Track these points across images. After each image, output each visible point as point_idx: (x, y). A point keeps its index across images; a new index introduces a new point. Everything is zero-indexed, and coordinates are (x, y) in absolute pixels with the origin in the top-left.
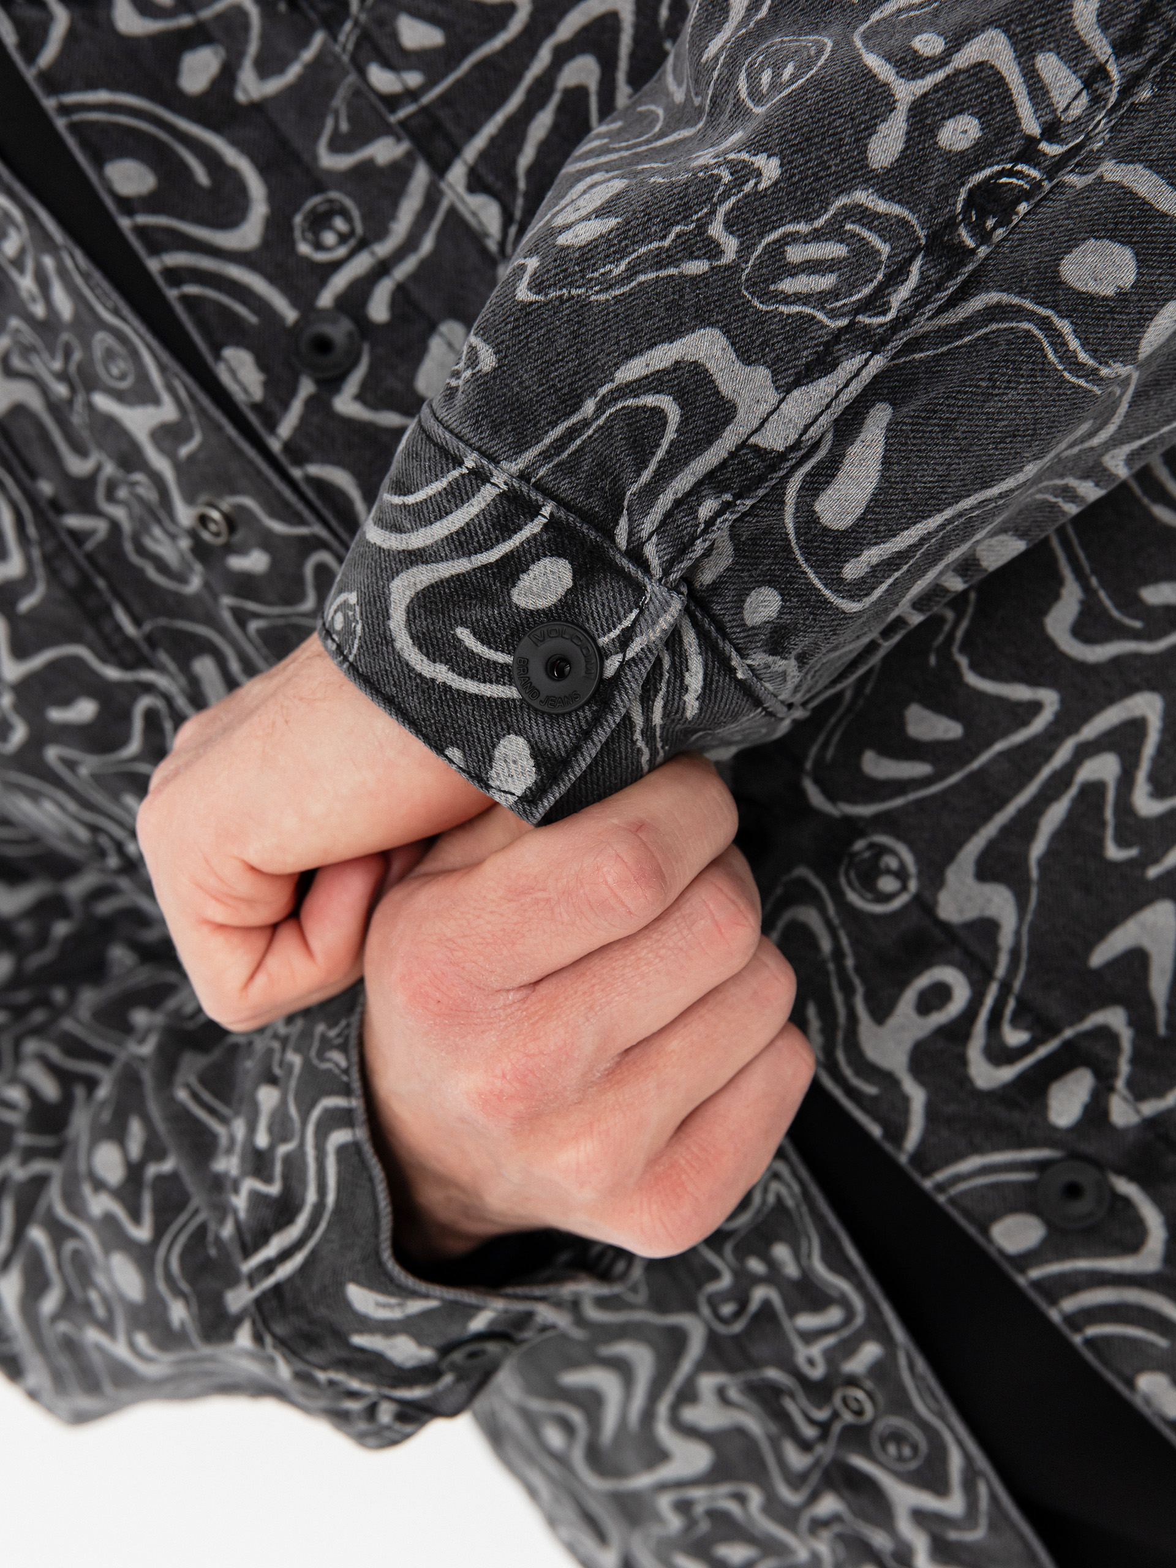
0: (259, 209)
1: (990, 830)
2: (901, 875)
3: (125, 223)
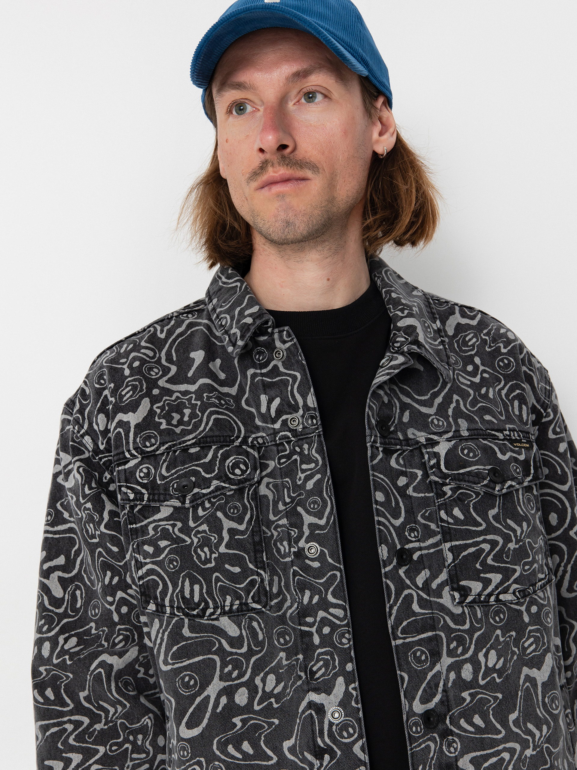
0: (402, 519)
1: (479, 753)
2: (456, 749)
3: (374, 506)
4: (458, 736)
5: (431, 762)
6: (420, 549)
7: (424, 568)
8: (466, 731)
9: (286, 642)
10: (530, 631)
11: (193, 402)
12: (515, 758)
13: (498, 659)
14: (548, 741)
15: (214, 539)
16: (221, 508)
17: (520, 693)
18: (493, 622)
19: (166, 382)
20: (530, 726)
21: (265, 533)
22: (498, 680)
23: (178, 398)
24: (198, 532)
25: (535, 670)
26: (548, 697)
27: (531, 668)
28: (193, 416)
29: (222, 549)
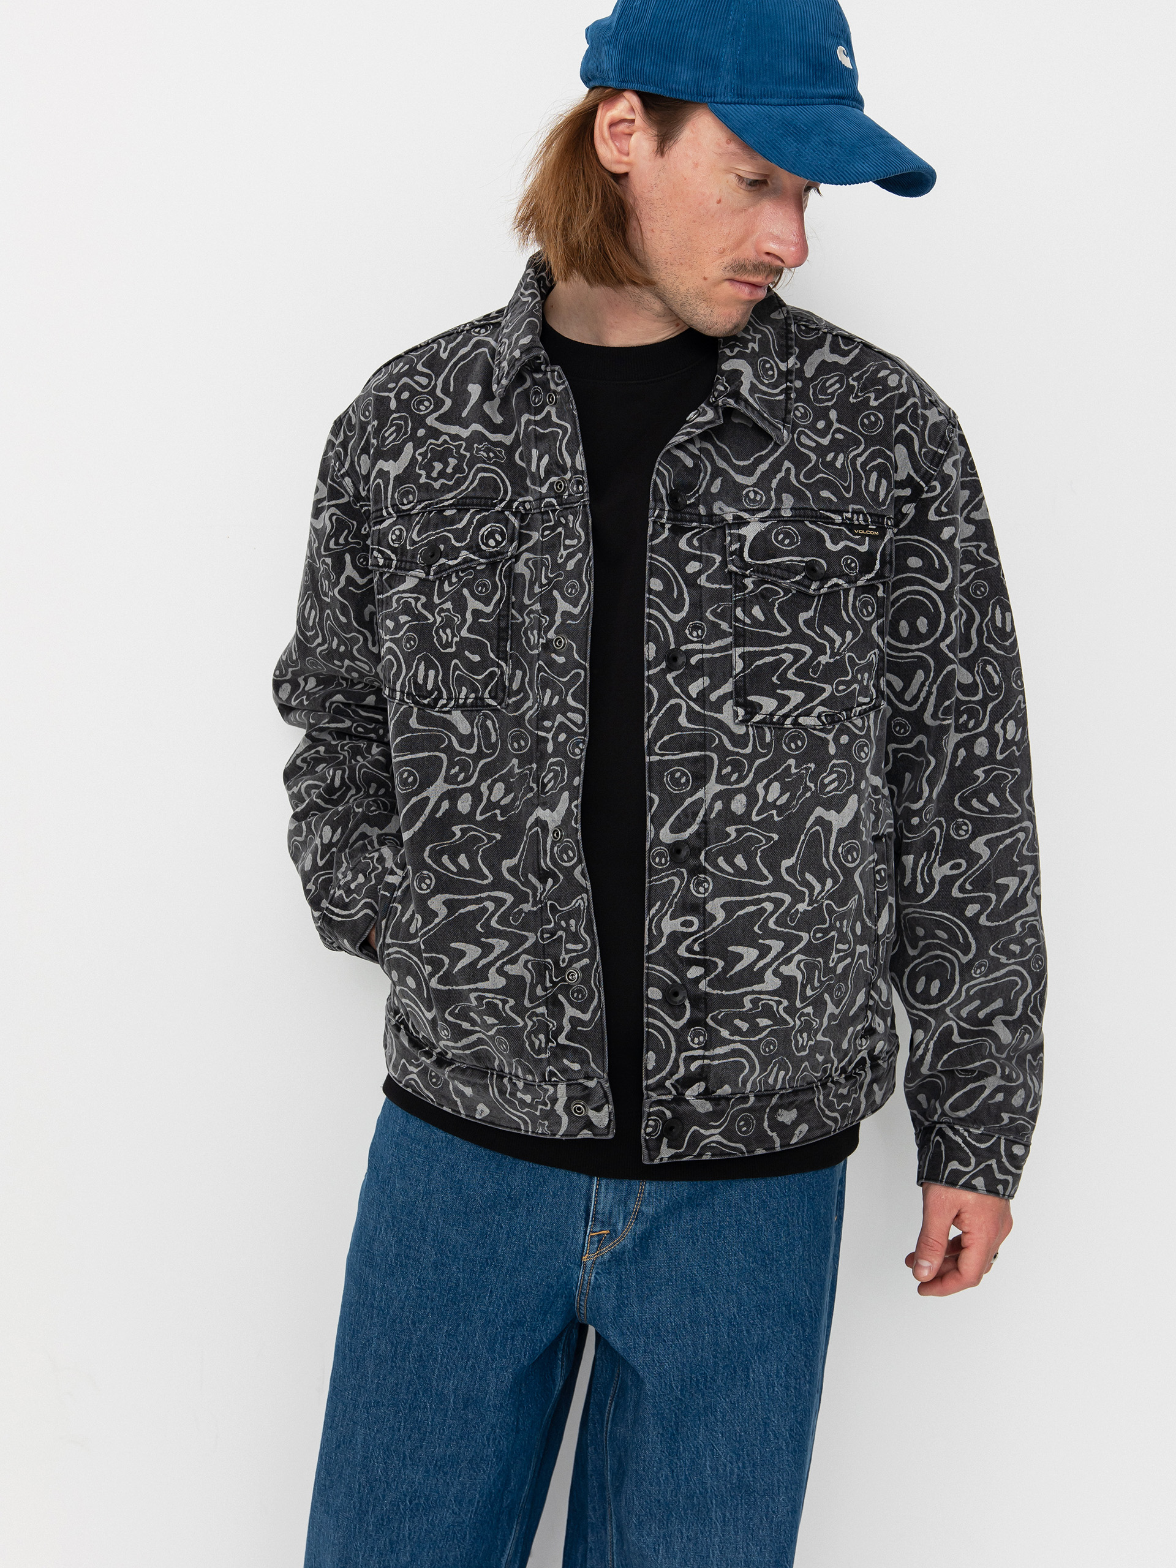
0: (683, 614)
1: (734, 899)
2: (706, 890)
3: (647, 595)
4: (713, 875)
5: (673, 899)
6: (702, 651)
7: (703, 676)
8: (722, 871)
9: (520, 748)
10: (834, 766)
11: (462, 451)
12: (781, 910)
13: (781, 795)
14: (830, 897)
15: (457, 620)
16: (468, 585)
17: (803, 837)
18: (786, 749)
19: (436, 419)
20: (809, 877)
21: (513, 617)
22: (776, 819)
23: (445, 442)
24: (442, 610)
25: (833, 812)
26: (843, 847)
27: (828, 809)
28: (458, 469)
29: (464, 633)
